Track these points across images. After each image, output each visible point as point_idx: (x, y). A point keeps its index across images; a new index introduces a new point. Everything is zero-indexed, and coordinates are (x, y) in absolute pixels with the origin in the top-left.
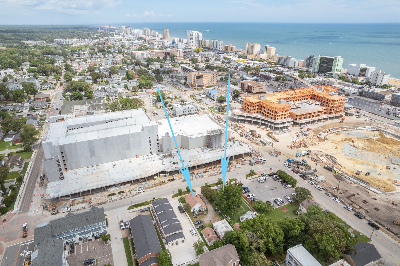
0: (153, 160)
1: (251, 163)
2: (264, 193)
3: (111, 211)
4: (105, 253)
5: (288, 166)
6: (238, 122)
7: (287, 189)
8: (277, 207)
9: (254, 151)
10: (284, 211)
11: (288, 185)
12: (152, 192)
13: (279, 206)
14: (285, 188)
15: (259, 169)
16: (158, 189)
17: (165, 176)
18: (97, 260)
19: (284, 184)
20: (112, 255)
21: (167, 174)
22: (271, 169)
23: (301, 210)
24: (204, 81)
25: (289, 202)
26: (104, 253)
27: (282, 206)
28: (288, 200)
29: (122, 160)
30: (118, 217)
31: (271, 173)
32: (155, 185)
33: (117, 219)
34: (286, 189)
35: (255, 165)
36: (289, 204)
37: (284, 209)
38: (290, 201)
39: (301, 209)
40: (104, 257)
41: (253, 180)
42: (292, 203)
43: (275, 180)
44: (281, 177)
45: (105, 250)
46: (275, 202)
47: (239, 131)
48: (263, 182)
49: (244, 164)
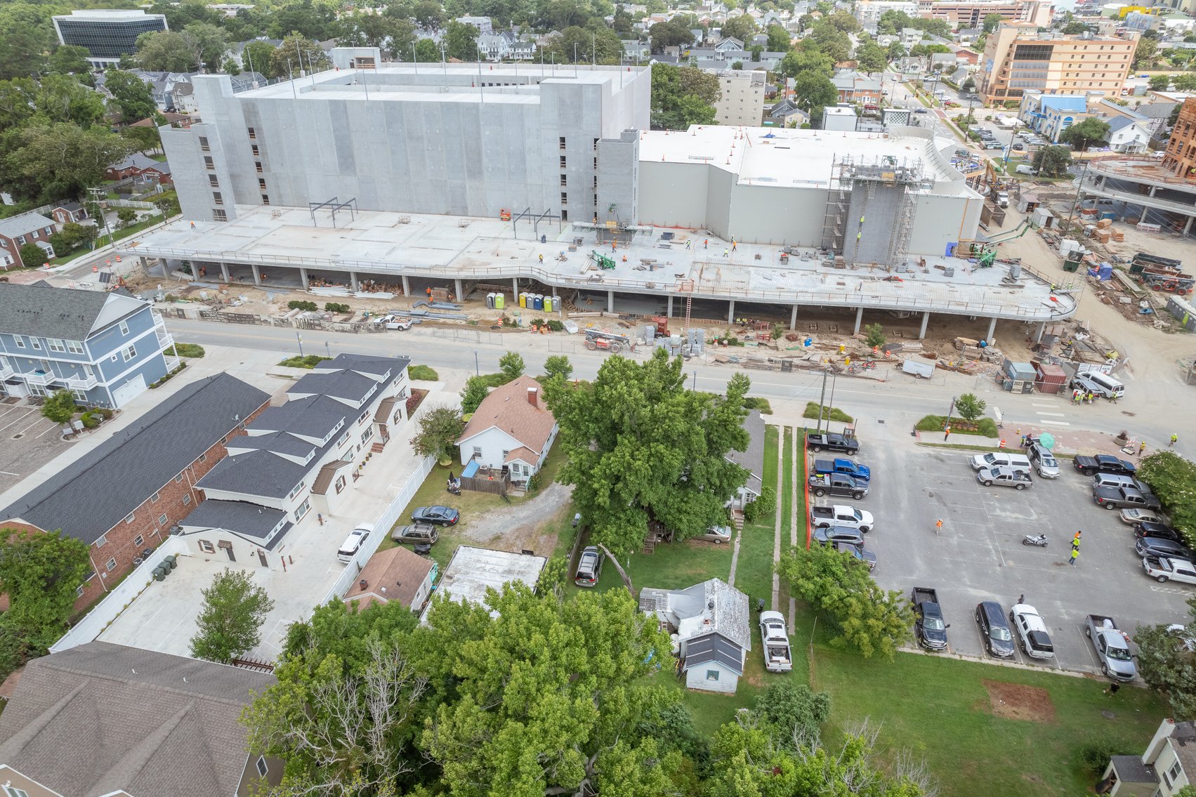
0: (540, 238)
1: (1009, 375)
2: (954, 541)
3: (237, 349)
4: (16, 464)
6: (1097, 216)
7: (1154, 588)
8: (973, 654)
9: (1080, 336)
10: (1002, 707)
11: (1179, 564)
12: (433, 340)
13: (991, 653)
14: (1145, 573)
15: (1039, 418)
16: (464, 339)
17: (540, 305)
19: (1154, 544)
20: (19, 480)
21: (547, 300)
22: (1123, 437)
23: (1154, 778)
24: (1050, 75)
25: (1098, 671)
26: (15, 461)
27: (1021, 664)
28: (1099, 648)
29: (447, 214)
31: (1096, 458)
32: (473, 325)
34: (1142, 581)
35: (1026, 391)
36: (1088, 680)
37: (1013, 696)
38: (1115, 666)
39: (1163, 767)
41: (944, 452)
42: (1117, 685)
43: (1098, 500)
44: (1156, 500)
46: (984, 616)
47: (1070, 245)
48: (1000, 483)
49: (964, 372)
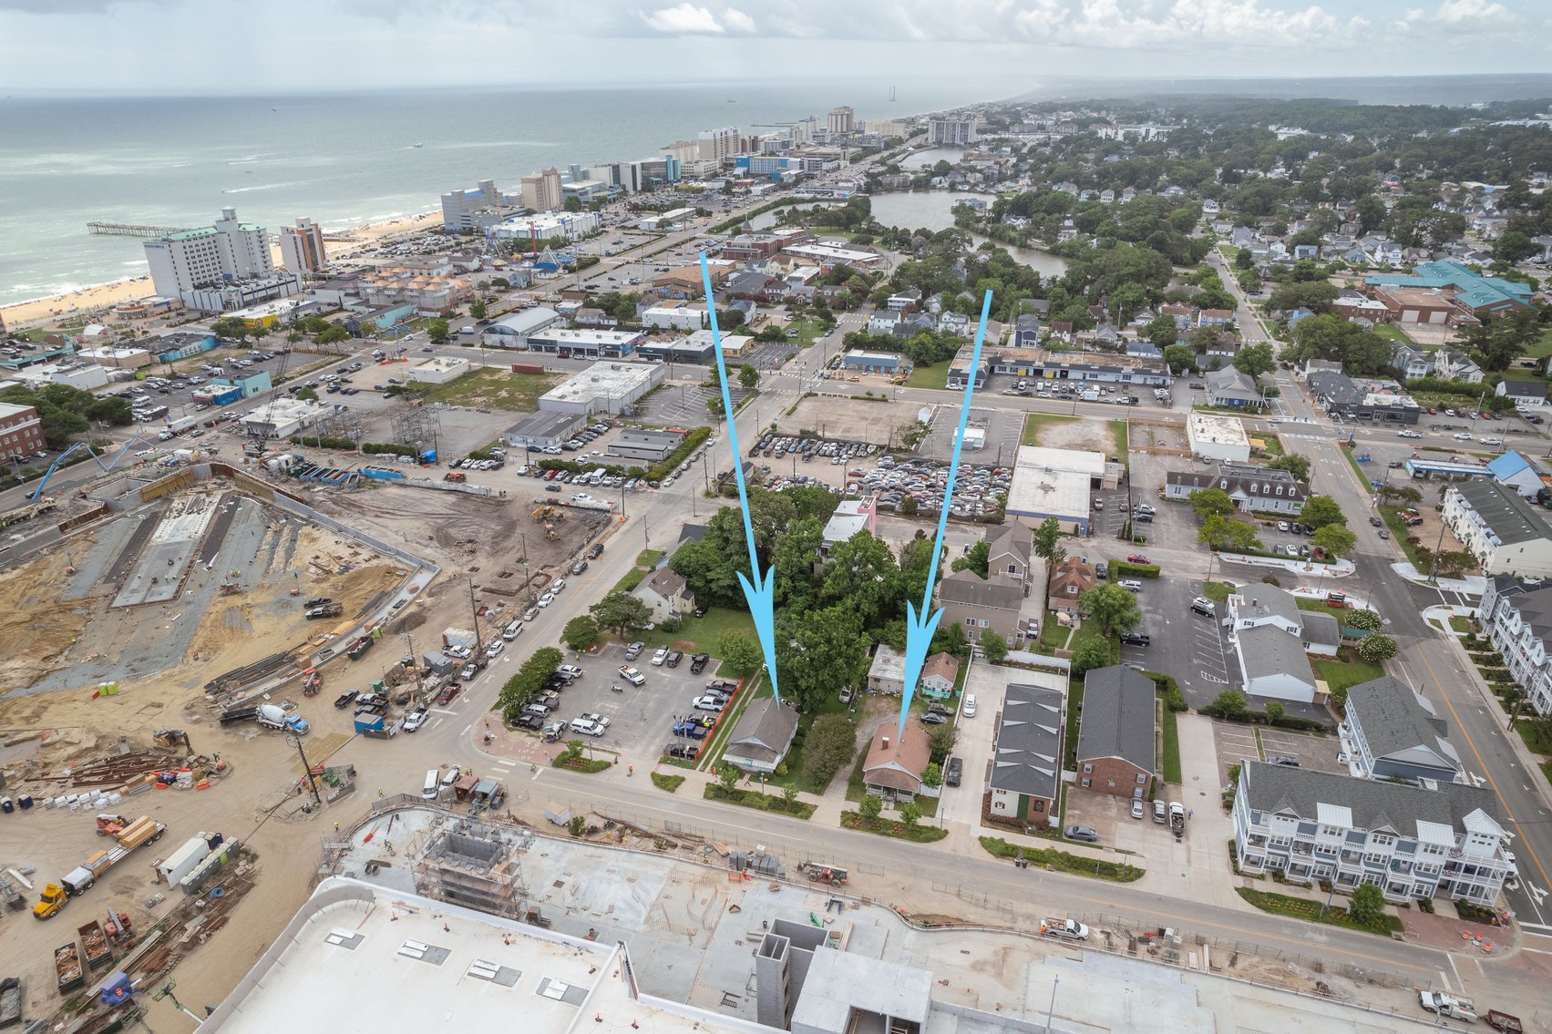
5: (424, 716)
30: (1189, 861)
33: (1193, 854)
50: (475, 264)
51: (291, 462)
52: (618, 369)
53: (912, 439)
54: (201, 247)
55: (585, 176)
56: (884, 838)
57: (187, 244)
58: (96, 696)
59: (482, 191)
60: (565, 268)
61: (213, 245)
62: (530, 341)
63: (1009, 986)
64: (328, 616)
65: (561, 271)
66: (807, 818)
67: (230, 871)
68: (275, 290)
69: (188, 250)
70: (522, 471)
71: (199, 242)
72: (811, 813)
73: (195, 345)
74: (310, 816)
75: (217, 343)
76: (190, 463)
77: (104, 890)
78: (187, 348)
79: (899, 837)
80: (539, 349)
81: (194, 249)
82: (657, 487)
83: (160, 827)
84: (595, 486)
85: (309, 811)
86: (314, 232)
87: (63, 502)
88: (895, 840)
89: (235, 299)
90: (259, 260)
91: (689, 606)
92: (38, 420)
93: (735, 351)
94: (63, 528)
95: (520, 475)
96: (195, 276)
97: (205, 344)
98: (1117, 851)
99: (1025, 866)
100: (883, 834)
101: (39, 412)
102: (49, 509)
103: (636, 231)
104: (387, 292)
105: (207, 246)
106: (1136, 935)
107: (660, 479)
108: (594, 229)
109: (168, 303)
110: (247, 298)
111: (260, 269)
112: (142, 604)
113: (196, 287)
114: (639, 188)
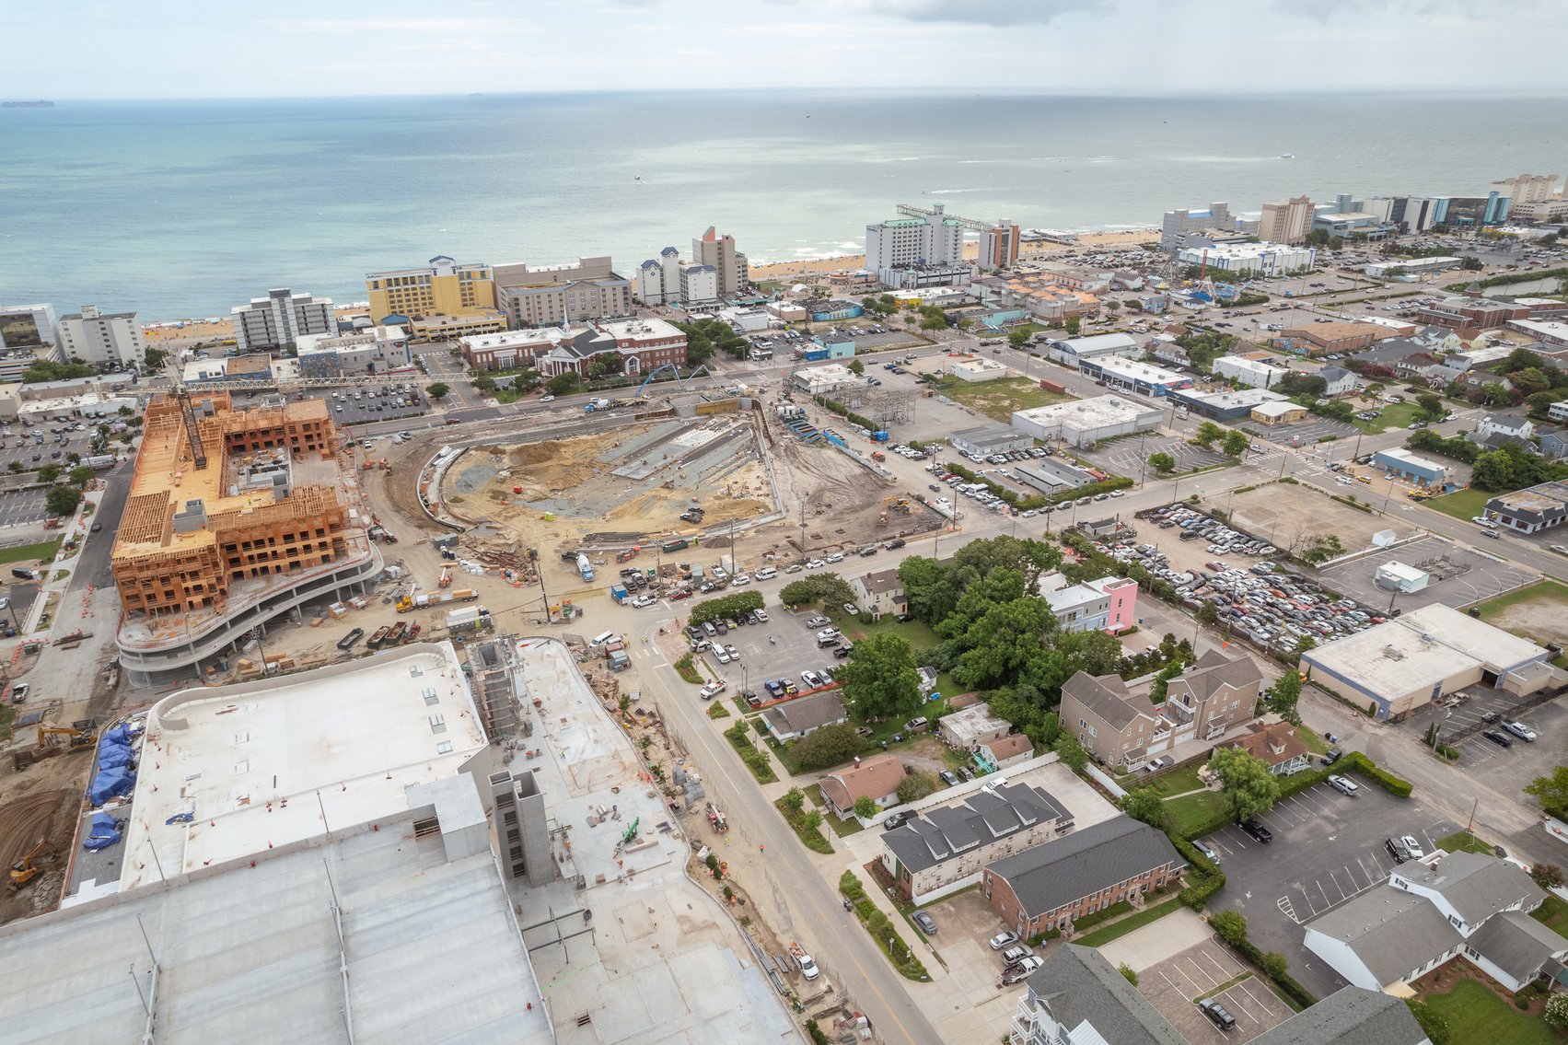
4: (1162, 987)
5: (650, 601)
18: (1196, 1001)
20: (1160, 965)
26: (1162, 992)
30: (979, 1005)
33: (995, 1002)
40: (1177, 985)
45: (1151, 991)
50: (1138, 283)
51: (794, 412)
52: (1116, 405)
53: (1319, 555)
54: (907, 235)
55: (1357, 208)
56: (789, 827)
57: (897, 230)
58: (542, 518)
59: (1211, 213)
60: (1217, 302)
61: (918, 233)
62: (1081, 363)
63: (679, 943)
64: (690, 521)
65: (1213, 303)
66: (762, 783)
67: (476, 632)
68: (949, 278)
69: (897, 235)
70: (929, 468)
71: (908, 230)
72: (769, 782)
73: (843, 311)
74: (538, 626)
75: (861, 313)
76: (743, 396)
77: (427, 613)
78: (836, 313)
79: (798, 833)
80: (1087, 372)
81: (902, 235)
82: (1015, 515)
83: (474, 594)
84: (968, 496)
85: (539, 623)
86: (1010, 233)
87: (652, 401)
88: (793, 833)
89: (911, 280)
90: (950, 251)
91: (898, 610)
92: (686, 344)
93: (1268, 418)
94: (638, 417)
95: (927, 470)
96: (896, 257)
97: (851, 312)
98: (935, 954)
99: (849, 910)
100: (790, 824)
101: (689, 338)
102: (643, 403)
103: (1360, 276)
104: (1014, 296)
105: (913, 234)
106: (849, 1007)
107: (1023, 509)
108: (1302, 267)
109: (867, 276)
110: (920, 281)
111: (949, 259)
112: (625, 477)
113: (894, 266)
114: (1426, 226)
